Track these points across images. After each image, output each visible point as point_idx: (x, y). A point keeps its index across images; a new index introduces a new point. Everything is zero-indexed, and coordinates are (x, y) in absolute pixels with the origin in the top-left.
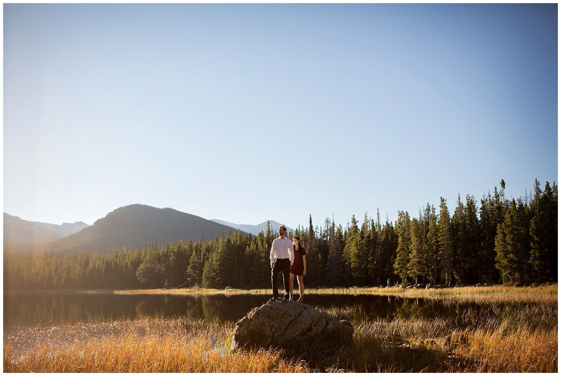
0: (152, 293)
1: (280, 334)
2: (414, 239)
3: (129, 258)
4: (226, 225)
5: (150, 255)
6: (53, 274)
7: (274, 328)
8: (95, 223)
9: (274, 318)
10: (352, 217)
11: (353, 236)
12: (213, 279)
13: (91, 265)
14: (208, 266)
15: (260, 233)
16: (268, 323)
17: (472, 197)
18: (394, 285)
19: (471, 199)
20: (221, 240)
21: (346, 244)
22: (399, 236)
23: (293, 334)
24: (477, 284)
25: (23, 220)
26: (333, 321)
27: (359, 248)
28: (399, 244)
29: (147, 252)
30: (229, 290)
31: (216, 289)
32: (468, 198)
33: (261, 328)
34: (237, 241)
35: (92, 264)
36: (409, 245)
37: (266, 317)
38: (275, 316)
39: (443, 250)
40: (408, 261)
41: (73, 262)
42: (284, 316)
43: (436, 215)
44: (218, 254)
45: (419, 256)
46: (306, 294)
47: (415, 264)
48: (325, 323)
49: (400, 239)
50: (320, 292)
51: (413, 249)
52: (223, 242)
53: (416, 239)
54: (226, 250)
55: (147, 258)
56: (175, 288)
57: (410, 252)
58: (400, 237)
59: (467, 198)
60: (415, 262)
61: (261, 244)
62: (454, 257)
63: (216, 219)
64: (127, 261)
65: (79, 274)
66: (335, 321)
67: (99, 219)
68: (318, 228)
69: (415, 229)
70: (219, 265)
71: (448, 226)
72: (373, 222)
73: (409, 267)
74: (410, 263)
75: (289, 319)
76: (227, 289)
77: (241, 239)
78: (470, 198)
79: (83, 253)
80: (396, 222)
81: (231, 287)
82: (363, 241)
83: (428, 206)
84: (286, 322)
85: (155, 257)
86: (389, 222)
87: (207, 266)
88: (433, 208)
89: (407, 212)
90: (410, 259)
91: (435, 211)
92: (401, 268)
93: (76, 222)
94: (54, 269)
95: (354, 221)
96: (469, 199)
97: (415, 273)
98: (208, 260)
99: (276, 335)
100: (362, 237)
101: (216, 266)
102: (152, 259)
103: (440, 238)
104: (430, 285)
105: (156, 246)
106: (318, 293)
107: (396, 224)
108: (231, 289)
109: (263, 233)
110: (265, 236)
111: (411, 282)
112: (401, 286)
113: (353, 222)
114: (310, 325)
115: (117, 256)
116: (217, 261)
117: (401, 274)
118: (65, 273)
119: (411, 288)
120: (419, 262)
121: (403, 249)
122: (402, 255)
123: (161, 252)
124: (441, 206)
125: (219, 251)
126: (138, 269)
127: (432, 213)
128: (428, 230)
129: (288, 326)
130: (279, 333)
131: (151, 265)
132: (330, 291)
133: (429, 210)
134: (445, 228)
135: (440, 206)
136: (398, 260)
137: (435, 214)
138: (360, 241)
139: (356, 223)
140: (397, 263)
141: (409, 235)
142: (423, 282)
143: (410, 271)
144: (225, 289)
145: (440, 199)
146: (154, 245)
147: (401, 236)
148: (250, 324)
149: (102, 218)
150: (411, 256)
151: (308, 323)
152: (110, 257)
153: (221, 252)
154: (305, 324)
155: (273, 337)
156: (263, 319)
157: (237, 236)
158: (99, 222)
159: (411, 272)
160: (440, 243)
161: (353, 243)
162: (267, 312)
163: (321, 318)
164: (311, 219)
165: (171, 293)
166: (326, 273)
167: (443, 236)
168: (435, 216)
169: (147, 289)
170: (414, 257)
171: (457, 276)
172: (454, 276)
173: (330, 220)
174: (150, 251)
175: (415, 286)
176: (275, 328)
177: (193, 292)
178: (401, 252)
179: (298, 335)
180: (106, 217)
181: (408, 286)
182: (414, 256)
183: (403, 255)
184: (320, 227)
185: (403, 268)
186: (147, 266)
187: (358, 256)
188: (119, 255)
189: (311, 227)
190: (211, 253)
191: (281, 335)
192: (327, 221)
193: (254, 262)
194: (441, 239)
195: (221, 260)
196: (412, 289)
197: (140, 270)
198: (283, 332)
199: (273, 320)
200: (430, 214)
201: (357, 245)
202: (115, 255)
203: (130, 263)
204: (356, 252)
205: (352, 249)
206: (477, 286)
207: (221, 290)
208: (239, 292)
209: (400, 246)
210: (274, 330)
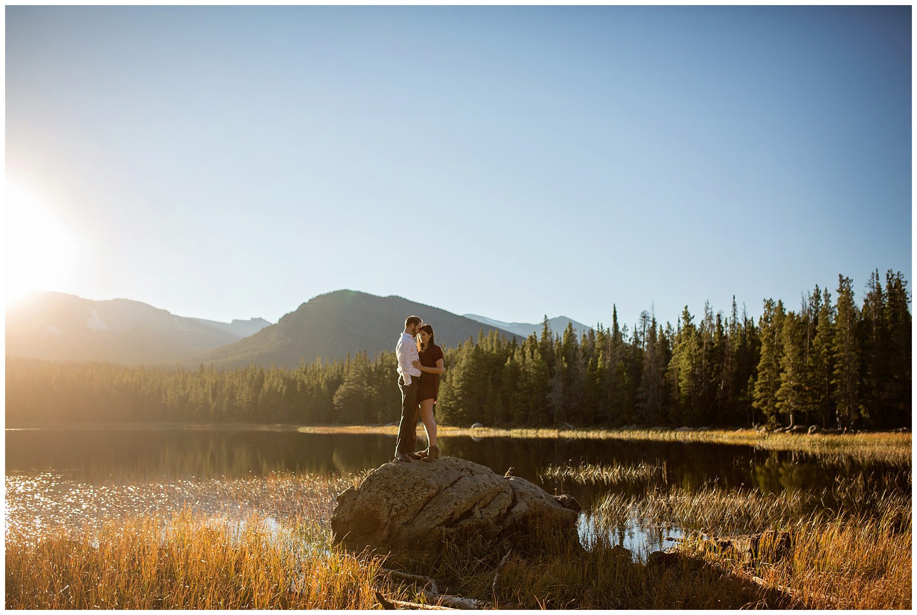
0: (356, 432)
1: (405, 521)
2: (788, 348)
3: (323, 376)
4: (487, 323)
5: (355, 370)
6: (210, 399)
7: (394, 509)
8: (280, 320)
9: (396, 491)
10: (684, 310)
11: (685, 343)
12: (452, 410)
13: (266, 386)
14: (444, 389)
15: (530, 337)
16: (385, 500)
17: (898, 274)
18: (752, 427)
19: (895, 277)
20: (465, 348)
21: (673, 355)
22: (763, 343)
23: (429, 522)
24: (900, 429)
25: (174, 316)
26: (527, 499)
27: (694, 362)
28: (761, 355)
29: (351, 366)
30: (477, 429)
31: (456, 427)
32: (890, 277)
33: (373, 509)
34: (493, 348)
35: (268, 384)
36: (780, 357)
37: (383, 488)
38: (400, 486)
39: (841, 368)
40: (778, 385)
41: (239, 381)
42: (415, 486)
43: (832, 306)
44: (461, 370)
45: (797, 377)
46: (602, 438)
47: (790, 391)
48: (509, 502)
49: (764, 348)
50: (625, 435)
51: (786, 365)
52: (468, 351)
53: (791, 348)
54: (473, 363)
55: (350, 375)
56: (392, 425)
57: (782, 371)
58: (765, 345)
59: (888, 275)
60: (790, 387)
61: (530, 354)
62: (861, 381)
63: (471, 314)
64: (320, 380)
65: (248, 399)
66: (532, 498)
67: (287, 314)
68: (627, 329)
69: (791, 331)
70: (462, 387)
71: (851, 325)
72: (719, 319)
73: (779, 396)
74: (780, 390)
75: (426, 493)
76: (474, 427)
77: (499, 345)
78: (893, 275)
79: (256, 367)
80: (761, 319)
81: (481, 425)
82: (701, 351)
83: (817, 290)
84: (419, 498)
85: (362, 376)
86: (749, 318)
87: (442, 390)
88: (826, 295)
89: (780, 301)
90: (781, 383)
91: (830, 299)
92: (764, 397)
93: (252, 319)
94: (211, 392)
95: (687, 316)
96: (892, 278)
97: (790, 407)
98: (445, 381)
99: (398, 524)
100: (700, 344)
101: (457, 389)
102: (358, 377)
103: (835, 345)
104: (815, 428)
105: (365, 356)
106: (622, 437)
107: (760, 322)
108: (480, 427)
109: (535, 336)
110: (539, 340)
111: (782, 422)
112: (764, 429)
113: (685, 317)
114: (471, 505)
115: (305, 373)
116: (458, 381)
117: (765, 407)
118: (227, 398)
119: (781, 432)
120: (798, 388)
121: (768, 365)
122: (767, 376)
123: (373, 366)
124: (840, 291)
125: (462, 365)
126: (336, 393)
127: (823, 302)
128: (815, 332)
129: (424, 506)
130: (403, 520)
131: (356, 387)
132: (639, 435)
133: (817, 297)
134: (844, 328)
135: (838, 291)
136: (759, 384)
137: (830, 304)
138: (695, 350)
139: (689, 320)
140: (757, 388)
141: (780, 340)
142: (803, 422)
143: (780, 403)
144: (470, 427)
145: (838, 278)
146: (362, 354)
147: (765, 343)
148: (355, 499)
149: (292, 312)
150: (783, 376)
151: (463, 501)
152: (295, 372)
153: (464, 368)
154: (456, 504)
155: (391, 527)
156: (377, 492)
157: (493, 340)
158: (287, 318)
159: (781, 406)
160: (837, 355)
161: (685, 354)
162: (387, 478)
163: (500, 493)
164: (615, 312)
165: (386, 432)
166: (637, 405)
167: (842, 342)
168: (830, 308)
169: (349, 426)
170: (789, 378)
171: (865, 413)
172: (861, 414)
173: (650, 315)
174: (355, 365)
175: (788, 429)
176: (396, 510)
177: (420, 430)
178: (766, 370)
179: (438, 525)
180: (297, 310)
181: (776, 429)
182: (787, 377)
183: (769, 375)
184: (631, 326)
185: (770, 397)
186: (350, 389)
187: (692, 376)
188: (308, 372)
189: (616, 326)
190: (450, 368)
191: (406, 524)
192: (644, 317)
193: (519, 384)
194: (838, 349)
195: (465, 380)
196: (782, 434)
197: (340, 394)
198: (412, 517)
199: (395, 495)
200: (820, 305)
201: (690, 357)
202: (304, 370)
203: (324, 383)
204: (689, 370)
205: (682, 363)
206: (900, 432)
207: (465, 429)
208: (493, 433)
209: (763, 359)
210: (394, 513)
